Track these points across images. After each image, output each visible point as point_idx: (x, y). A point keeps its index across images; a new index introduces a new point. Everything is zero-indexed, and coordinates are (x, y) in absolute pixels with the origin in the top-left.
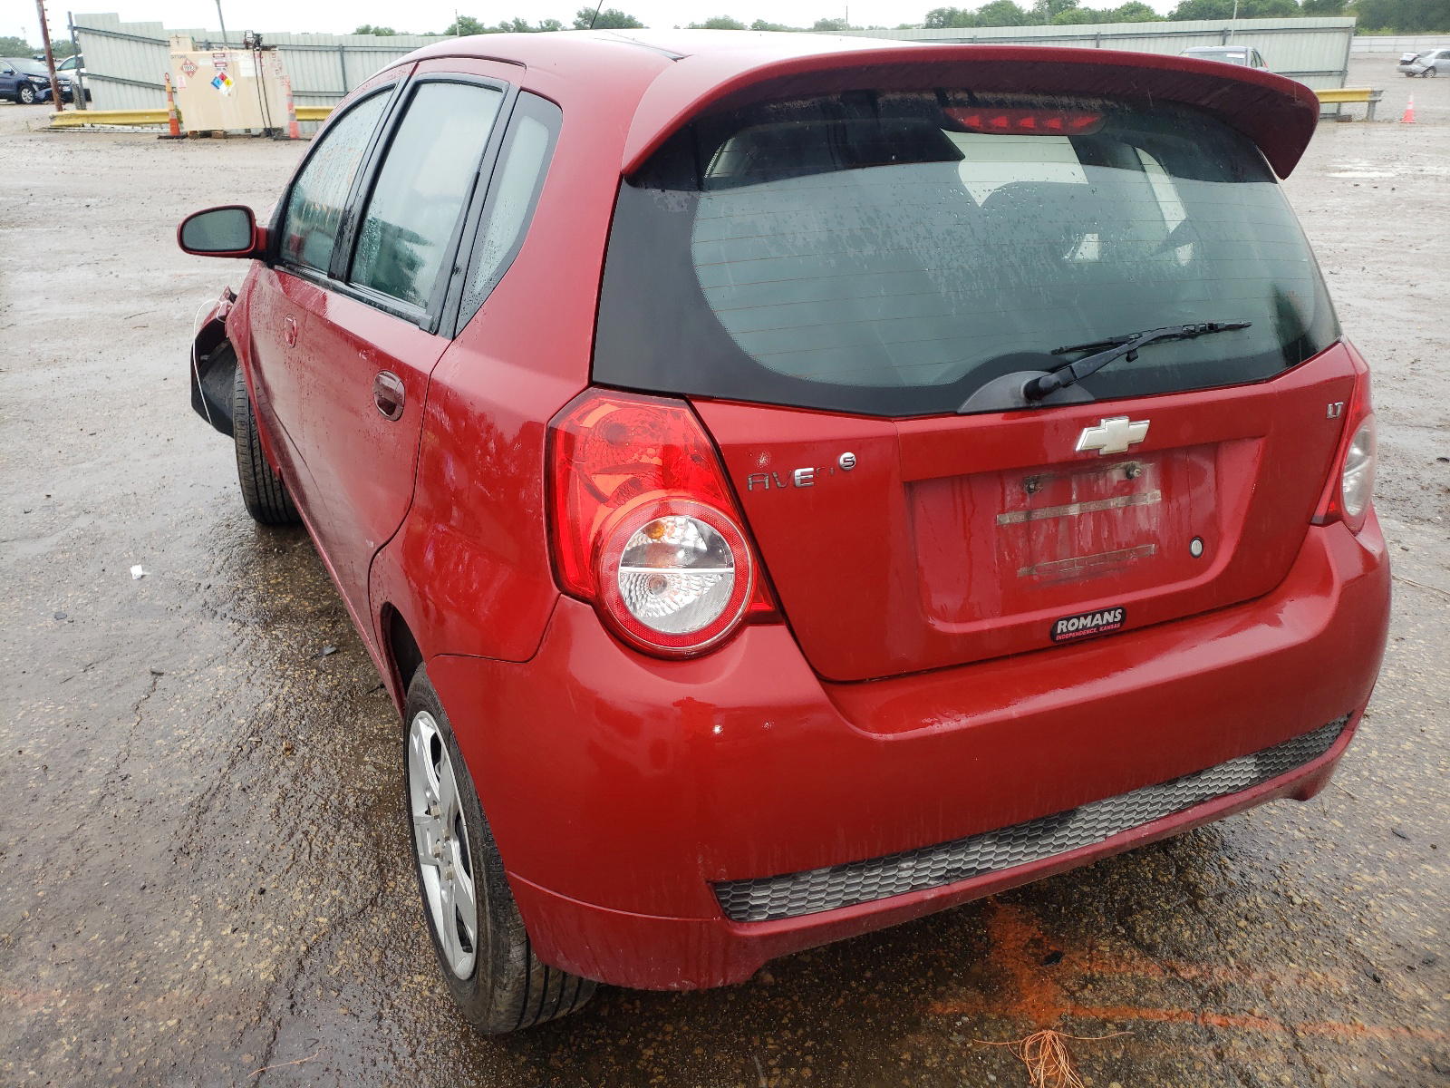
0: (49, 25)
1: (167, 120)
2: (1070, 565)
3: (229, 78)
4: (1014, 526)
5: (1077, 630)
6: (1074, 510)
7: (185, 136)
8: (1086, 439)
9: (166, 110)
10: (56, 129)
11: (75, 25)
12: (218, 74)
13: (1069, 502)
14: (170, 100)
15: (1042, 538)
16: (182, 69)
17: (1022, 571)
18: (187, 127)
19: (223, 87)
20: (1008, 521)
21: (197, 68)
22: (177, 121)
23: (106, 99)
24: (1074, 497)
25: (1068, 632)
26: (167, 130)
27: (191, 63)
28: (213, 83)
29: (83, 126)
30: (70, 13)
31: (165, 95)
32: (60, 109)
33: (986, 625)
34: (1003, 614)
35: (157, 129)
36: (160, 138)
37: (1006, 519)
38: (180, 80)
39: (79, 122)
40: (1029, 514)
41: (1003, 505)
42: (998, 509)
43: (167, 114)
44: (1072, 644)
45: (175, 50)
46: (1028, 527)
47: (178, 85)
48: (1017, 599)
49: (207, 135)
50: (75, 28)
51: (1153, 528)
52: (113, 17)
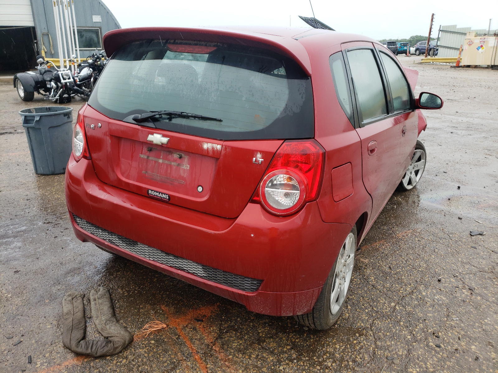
0: (432, 30)
1: (456, 61)
2: (157, 177)
3: (484, 47)
4: (143, 159)
5: (155, 195)
6: (161, 161)
7: (461, 67)
8: (150, 138)
9: (457, 58)
10: (421, 63)
11: (441, 29)
12: (481, 45)
13: (160, 158)
14: (459, 54)
15: (150, 165)
16: (467, 43)
17: (143, 172)
18: (461, 64)
19: (481, 50)
20: (142, 157)
21: (473, 43)
22: (459, 62)
23: (442, 53)
24: (161, 157)
25: (152, 194)
26: (455, 65)
27: (472, 41)
28: (477, 49)
29: (430, 62)
30: (440, 26)
31: (458, 52)
32: (426, 57)
33: (131, 182)
34: (136, 181)
35: (451, 64)
36: (451, 67)
37: (142, 156)
38: (466, 47)
39: (429, 61)
40: (148, 157)
41: (142, 152)
42: (141, 153)
43: (457, 59)
44: (151, 198)
45: (468, 37)
46: (147, 160)
47: (464, 49)
48: (141, 178)
49: (469, 66)
50: (441, 30)
51: (185, 176)
52: (455, 26)
